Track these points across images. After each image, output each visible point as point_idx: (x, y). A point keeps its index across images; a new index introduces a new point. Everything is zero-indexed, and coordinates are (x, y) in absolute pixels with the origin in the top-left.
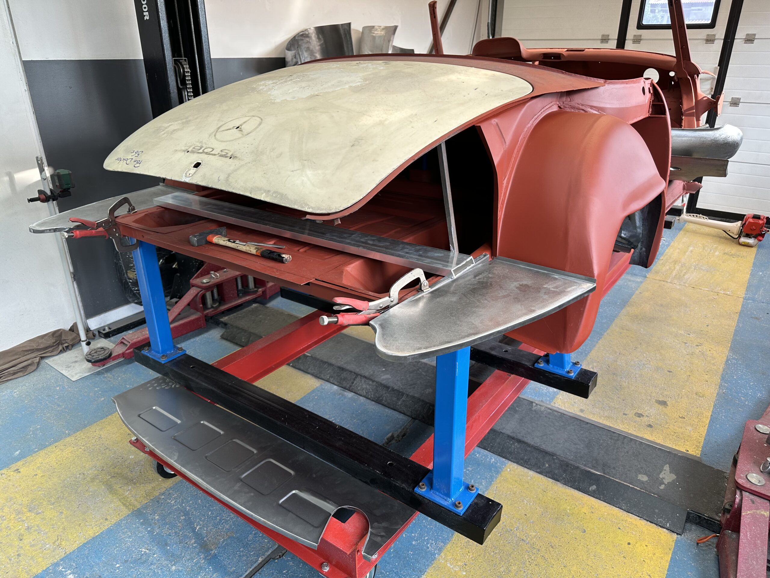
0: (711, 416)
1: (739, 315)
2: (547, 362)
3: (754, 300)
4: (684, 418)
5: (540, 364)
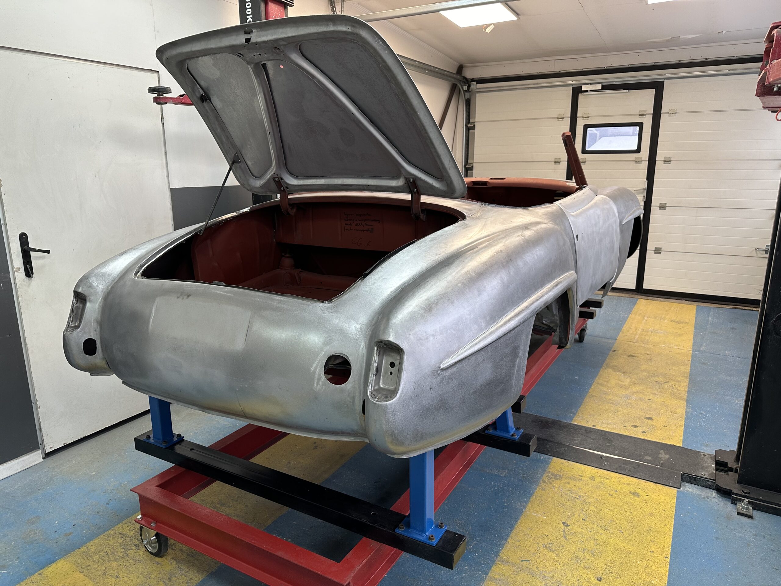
0: (685, 424)
1: (691, 362)
2: (495, 429)
3: (699, 351)
4: (666, 426)
5: (490, 430)
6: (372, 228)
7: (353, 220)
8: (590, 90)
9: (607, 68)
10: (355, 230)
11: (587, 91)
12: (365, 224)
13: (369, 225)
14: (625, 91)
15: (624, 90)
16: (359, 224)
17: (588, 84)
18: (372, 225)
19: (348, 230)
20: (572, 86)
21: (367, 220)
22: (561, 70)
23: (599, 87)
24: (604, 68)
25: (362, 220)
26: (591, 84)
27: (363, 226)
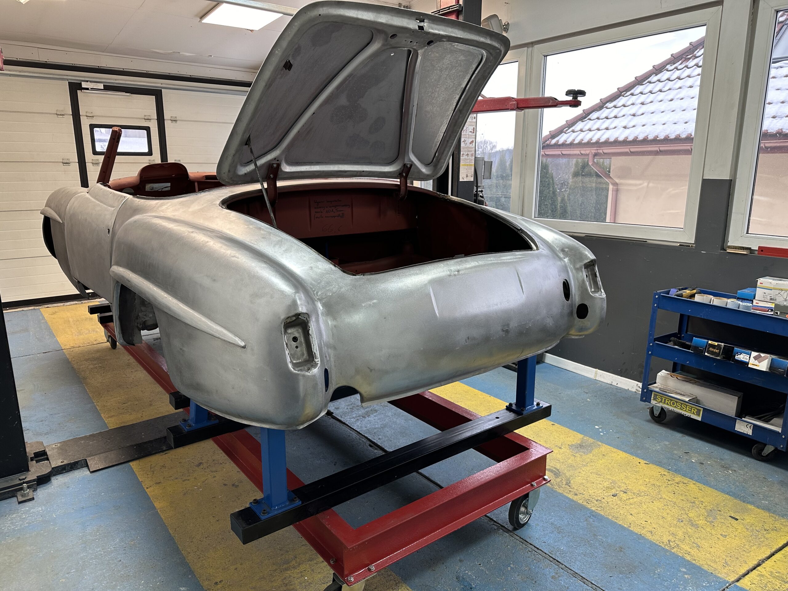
6: (343, 214)
7: (324, 207)
8: (91, 88)
9: (101, 68)
10: (326, 217)
11: (87, 89)
12: (336, 210)
13: (340, 211)
14: (128, 94)
15: (126, 92)
16: (329, 211)
17: (87, 81)
18: (342, 211)
19: (319, 218)
20: (68, 80)
21: (338, 206)
22: (47, 61)
23: (101, 86)
24: (99, 67)
25: (333, 206)
26: (91, 82)
27: (334, 212)
